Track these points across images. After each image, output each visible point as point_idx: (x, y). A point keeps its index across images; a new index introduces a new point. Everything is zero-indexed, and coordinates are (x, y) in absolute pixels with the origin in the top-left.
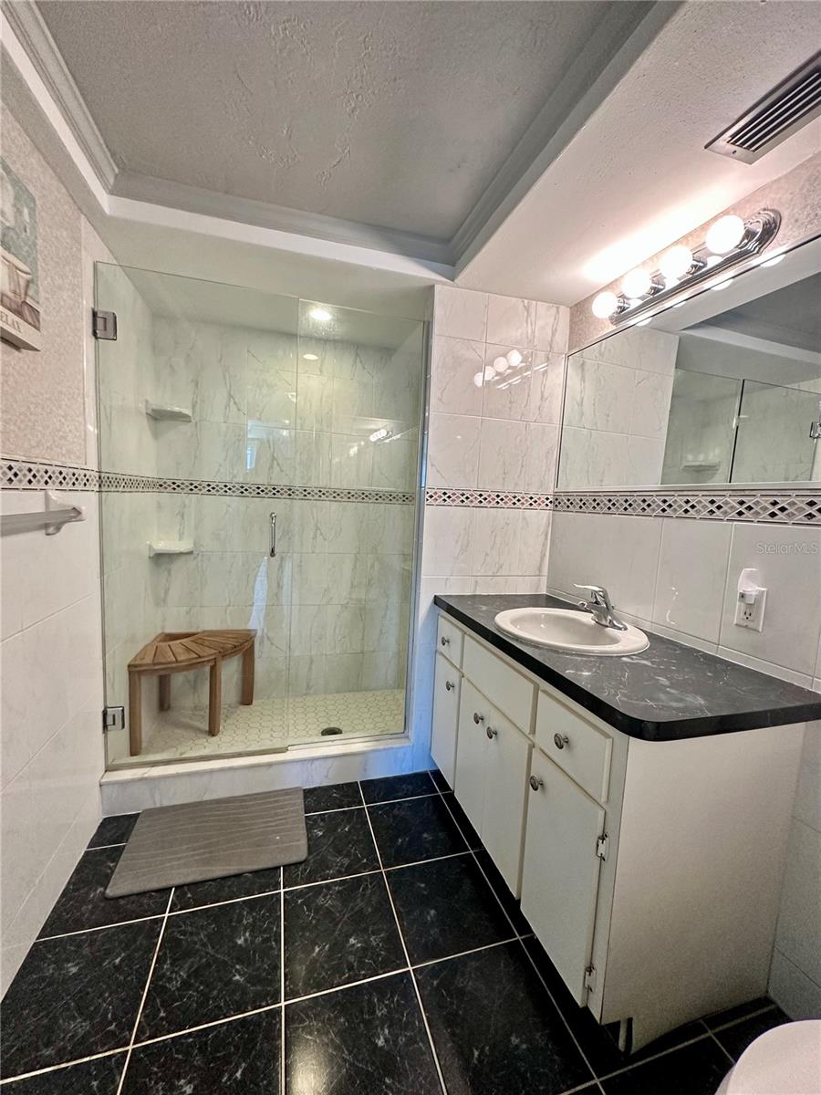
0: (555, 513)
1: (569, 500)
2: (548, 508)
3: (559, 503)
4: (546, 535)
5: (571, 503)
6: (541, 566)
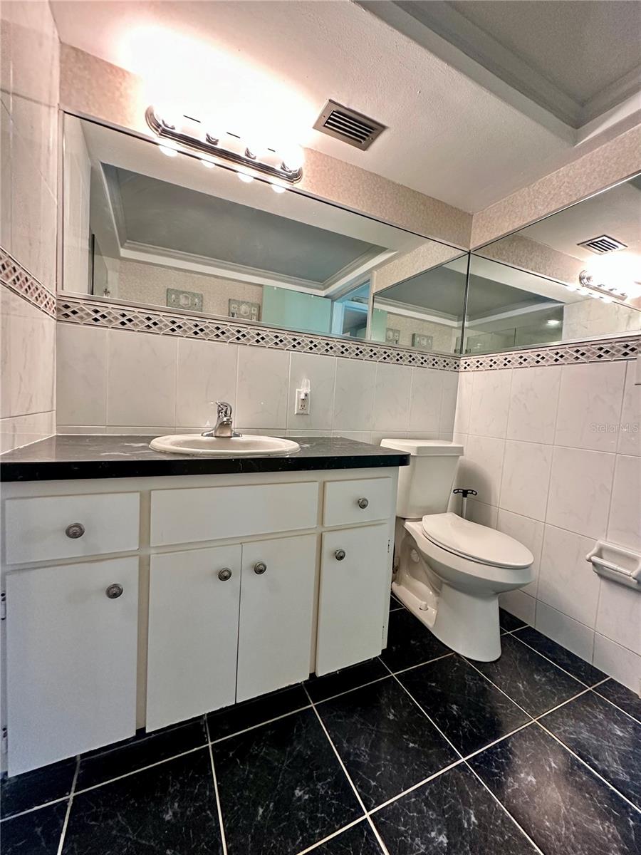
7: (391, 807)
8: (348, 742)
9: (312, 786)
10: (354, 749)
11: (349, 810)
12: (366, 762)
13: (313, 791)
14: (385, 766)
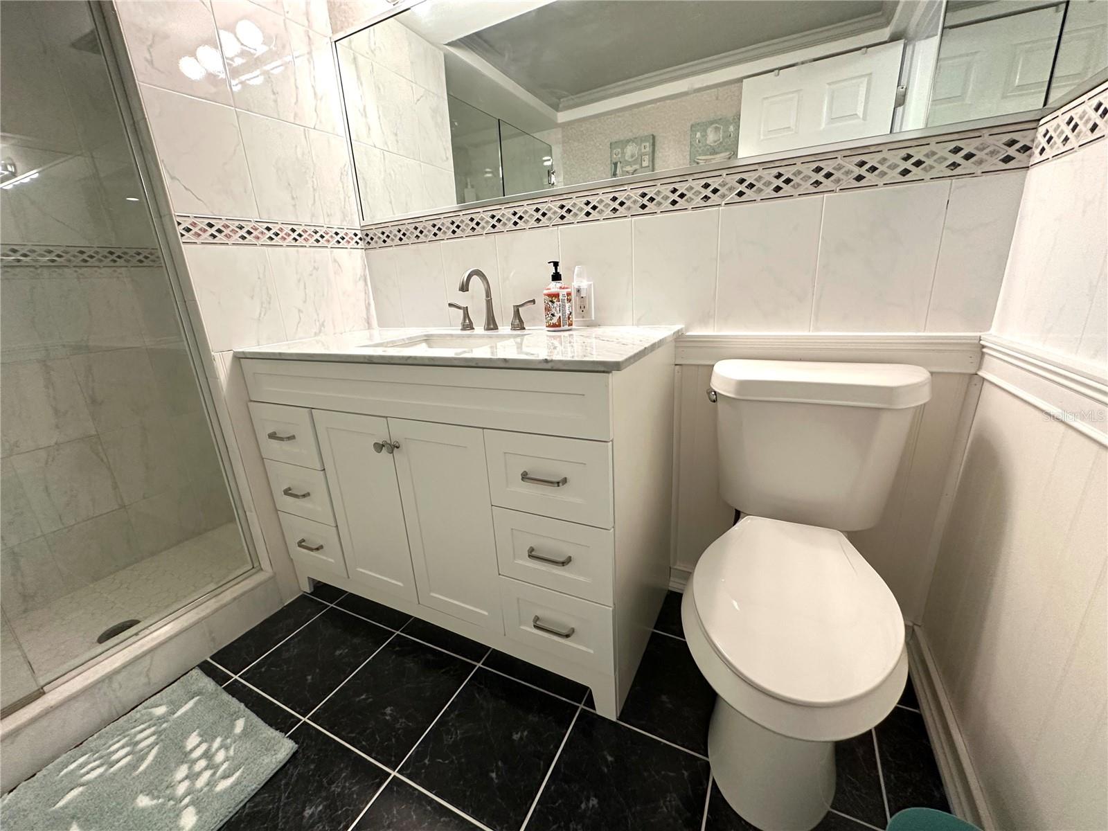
0: (369, 251)
1: (383, 233)
2: (359, 246)
3: (372, 239)
4: (365, 281)
5: (388, 236)
6: (368, 318)
7: (411, 790)
8: (458, 716)
9: (398, 716)
10: (453, 725)
11: (392, 756)
12: (445, 742)
13: (395, 719)
14: (452, 762)
